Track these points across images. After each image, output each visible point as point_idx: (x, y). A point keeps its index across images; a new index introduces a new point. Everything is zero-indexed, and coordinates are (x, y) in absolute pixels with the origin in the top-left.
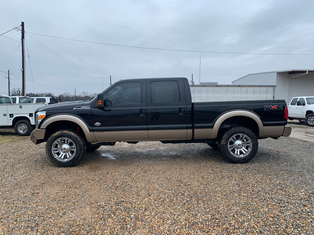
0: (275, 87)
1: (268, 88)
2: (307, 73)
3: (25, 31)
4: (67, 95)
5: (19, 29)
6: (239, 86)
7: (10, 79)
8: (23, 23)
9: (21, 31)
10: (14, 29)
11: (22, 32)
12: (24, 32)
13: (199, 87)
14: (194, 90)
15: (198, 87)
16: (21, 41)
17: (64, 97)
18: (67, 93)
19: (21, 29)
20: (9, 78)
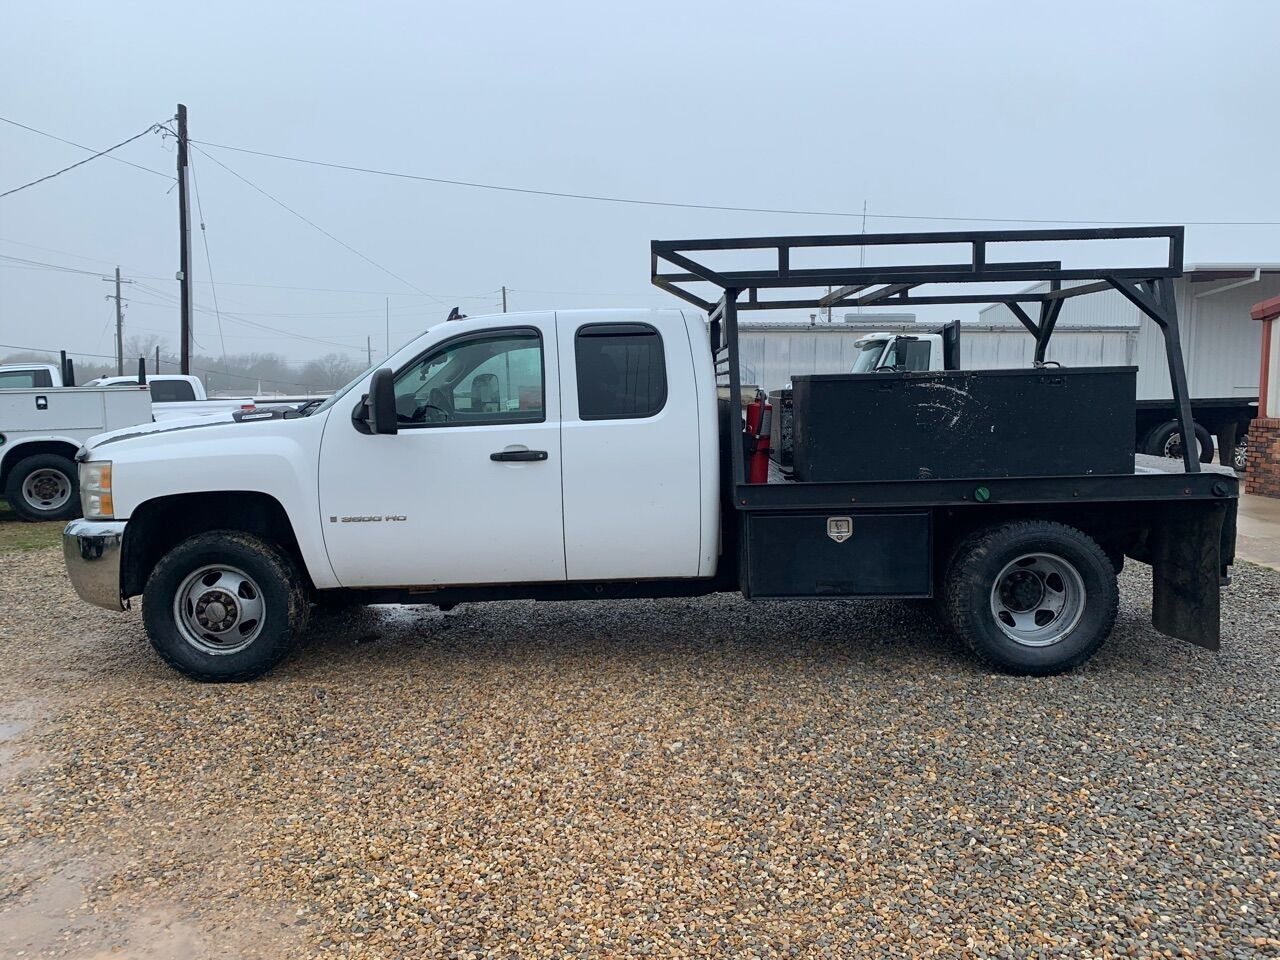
0: (1134, 335)
1: (1105, 335)
2: (1257, 277)
3: (189, 136)
4: (336, 362)
5: (169, 133)
6: (992, 329)
7: (123, 303)
8: (182, 109)
9: (177, 139)
10: (152, 131)
11: (179, 142)
12: (186, 140)
13: (833, 334)
14: (813, 345)
15: (830, 334)
16: (177, 172)
17: (327, 370)
18: (339, 358)
19: (176, 132)
20: (118, 298)
